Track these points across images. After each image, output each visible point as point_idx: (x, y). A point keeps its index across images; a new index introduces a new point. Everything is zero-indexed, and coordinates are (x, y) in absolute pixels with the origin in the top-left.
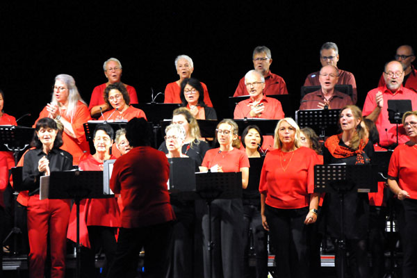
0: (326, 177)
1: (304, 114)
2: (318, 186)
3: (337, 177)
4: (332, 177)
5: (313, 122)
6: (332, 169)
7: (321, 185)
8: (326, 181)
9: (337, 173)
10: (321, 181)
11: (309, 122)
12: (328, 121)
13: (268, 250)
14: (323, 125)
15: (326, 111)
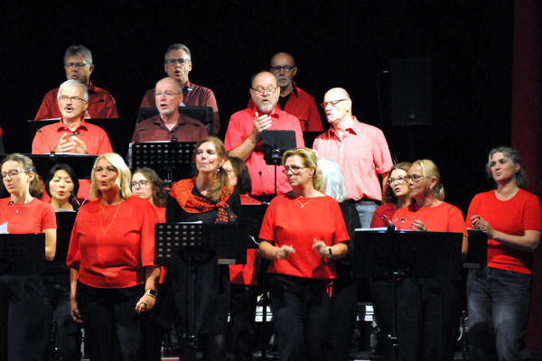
0: (173, 241)
1: (142, 148)
2: (161, 256)
3: (188, 241)
4: (180, 241)
5: (156, 159)
6: (181, 229)
7: (165, 253)
8: (173, 247)
9: (189, 236)
10: (165, 247)
11: (148, 160)
12: (177, 160)
13: (82, 350)
14: (170, 165)
15: (174, 145)
